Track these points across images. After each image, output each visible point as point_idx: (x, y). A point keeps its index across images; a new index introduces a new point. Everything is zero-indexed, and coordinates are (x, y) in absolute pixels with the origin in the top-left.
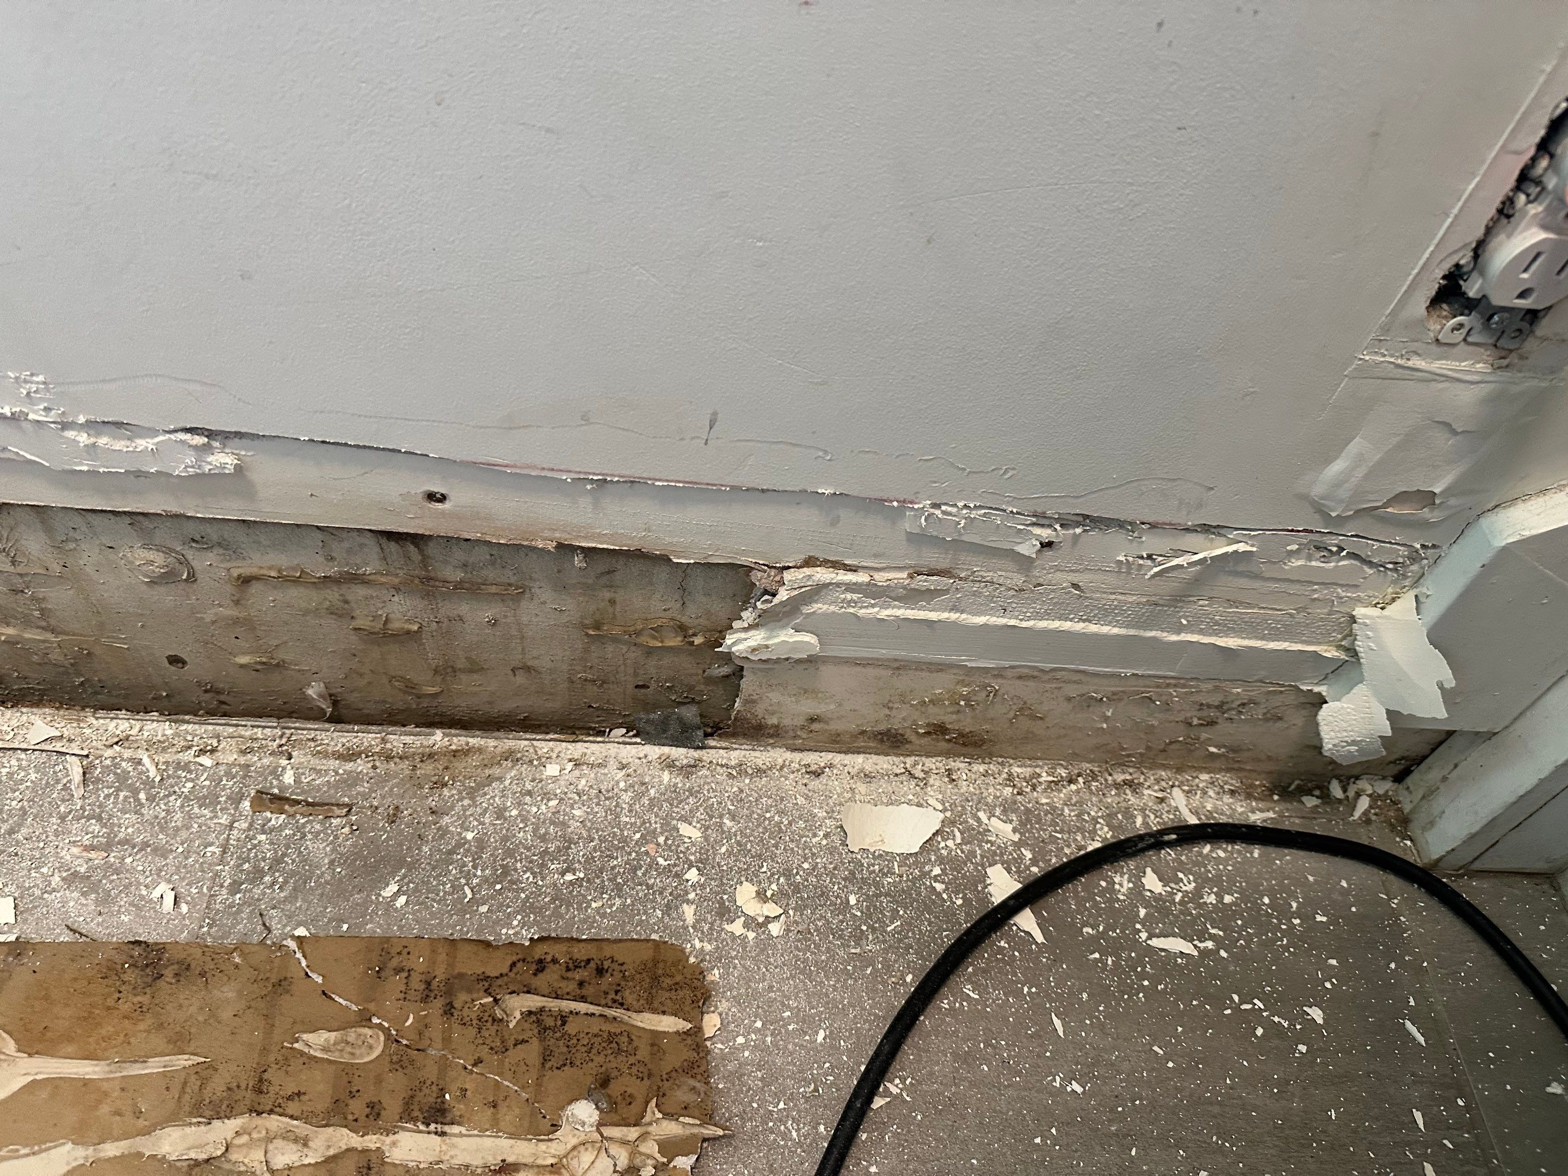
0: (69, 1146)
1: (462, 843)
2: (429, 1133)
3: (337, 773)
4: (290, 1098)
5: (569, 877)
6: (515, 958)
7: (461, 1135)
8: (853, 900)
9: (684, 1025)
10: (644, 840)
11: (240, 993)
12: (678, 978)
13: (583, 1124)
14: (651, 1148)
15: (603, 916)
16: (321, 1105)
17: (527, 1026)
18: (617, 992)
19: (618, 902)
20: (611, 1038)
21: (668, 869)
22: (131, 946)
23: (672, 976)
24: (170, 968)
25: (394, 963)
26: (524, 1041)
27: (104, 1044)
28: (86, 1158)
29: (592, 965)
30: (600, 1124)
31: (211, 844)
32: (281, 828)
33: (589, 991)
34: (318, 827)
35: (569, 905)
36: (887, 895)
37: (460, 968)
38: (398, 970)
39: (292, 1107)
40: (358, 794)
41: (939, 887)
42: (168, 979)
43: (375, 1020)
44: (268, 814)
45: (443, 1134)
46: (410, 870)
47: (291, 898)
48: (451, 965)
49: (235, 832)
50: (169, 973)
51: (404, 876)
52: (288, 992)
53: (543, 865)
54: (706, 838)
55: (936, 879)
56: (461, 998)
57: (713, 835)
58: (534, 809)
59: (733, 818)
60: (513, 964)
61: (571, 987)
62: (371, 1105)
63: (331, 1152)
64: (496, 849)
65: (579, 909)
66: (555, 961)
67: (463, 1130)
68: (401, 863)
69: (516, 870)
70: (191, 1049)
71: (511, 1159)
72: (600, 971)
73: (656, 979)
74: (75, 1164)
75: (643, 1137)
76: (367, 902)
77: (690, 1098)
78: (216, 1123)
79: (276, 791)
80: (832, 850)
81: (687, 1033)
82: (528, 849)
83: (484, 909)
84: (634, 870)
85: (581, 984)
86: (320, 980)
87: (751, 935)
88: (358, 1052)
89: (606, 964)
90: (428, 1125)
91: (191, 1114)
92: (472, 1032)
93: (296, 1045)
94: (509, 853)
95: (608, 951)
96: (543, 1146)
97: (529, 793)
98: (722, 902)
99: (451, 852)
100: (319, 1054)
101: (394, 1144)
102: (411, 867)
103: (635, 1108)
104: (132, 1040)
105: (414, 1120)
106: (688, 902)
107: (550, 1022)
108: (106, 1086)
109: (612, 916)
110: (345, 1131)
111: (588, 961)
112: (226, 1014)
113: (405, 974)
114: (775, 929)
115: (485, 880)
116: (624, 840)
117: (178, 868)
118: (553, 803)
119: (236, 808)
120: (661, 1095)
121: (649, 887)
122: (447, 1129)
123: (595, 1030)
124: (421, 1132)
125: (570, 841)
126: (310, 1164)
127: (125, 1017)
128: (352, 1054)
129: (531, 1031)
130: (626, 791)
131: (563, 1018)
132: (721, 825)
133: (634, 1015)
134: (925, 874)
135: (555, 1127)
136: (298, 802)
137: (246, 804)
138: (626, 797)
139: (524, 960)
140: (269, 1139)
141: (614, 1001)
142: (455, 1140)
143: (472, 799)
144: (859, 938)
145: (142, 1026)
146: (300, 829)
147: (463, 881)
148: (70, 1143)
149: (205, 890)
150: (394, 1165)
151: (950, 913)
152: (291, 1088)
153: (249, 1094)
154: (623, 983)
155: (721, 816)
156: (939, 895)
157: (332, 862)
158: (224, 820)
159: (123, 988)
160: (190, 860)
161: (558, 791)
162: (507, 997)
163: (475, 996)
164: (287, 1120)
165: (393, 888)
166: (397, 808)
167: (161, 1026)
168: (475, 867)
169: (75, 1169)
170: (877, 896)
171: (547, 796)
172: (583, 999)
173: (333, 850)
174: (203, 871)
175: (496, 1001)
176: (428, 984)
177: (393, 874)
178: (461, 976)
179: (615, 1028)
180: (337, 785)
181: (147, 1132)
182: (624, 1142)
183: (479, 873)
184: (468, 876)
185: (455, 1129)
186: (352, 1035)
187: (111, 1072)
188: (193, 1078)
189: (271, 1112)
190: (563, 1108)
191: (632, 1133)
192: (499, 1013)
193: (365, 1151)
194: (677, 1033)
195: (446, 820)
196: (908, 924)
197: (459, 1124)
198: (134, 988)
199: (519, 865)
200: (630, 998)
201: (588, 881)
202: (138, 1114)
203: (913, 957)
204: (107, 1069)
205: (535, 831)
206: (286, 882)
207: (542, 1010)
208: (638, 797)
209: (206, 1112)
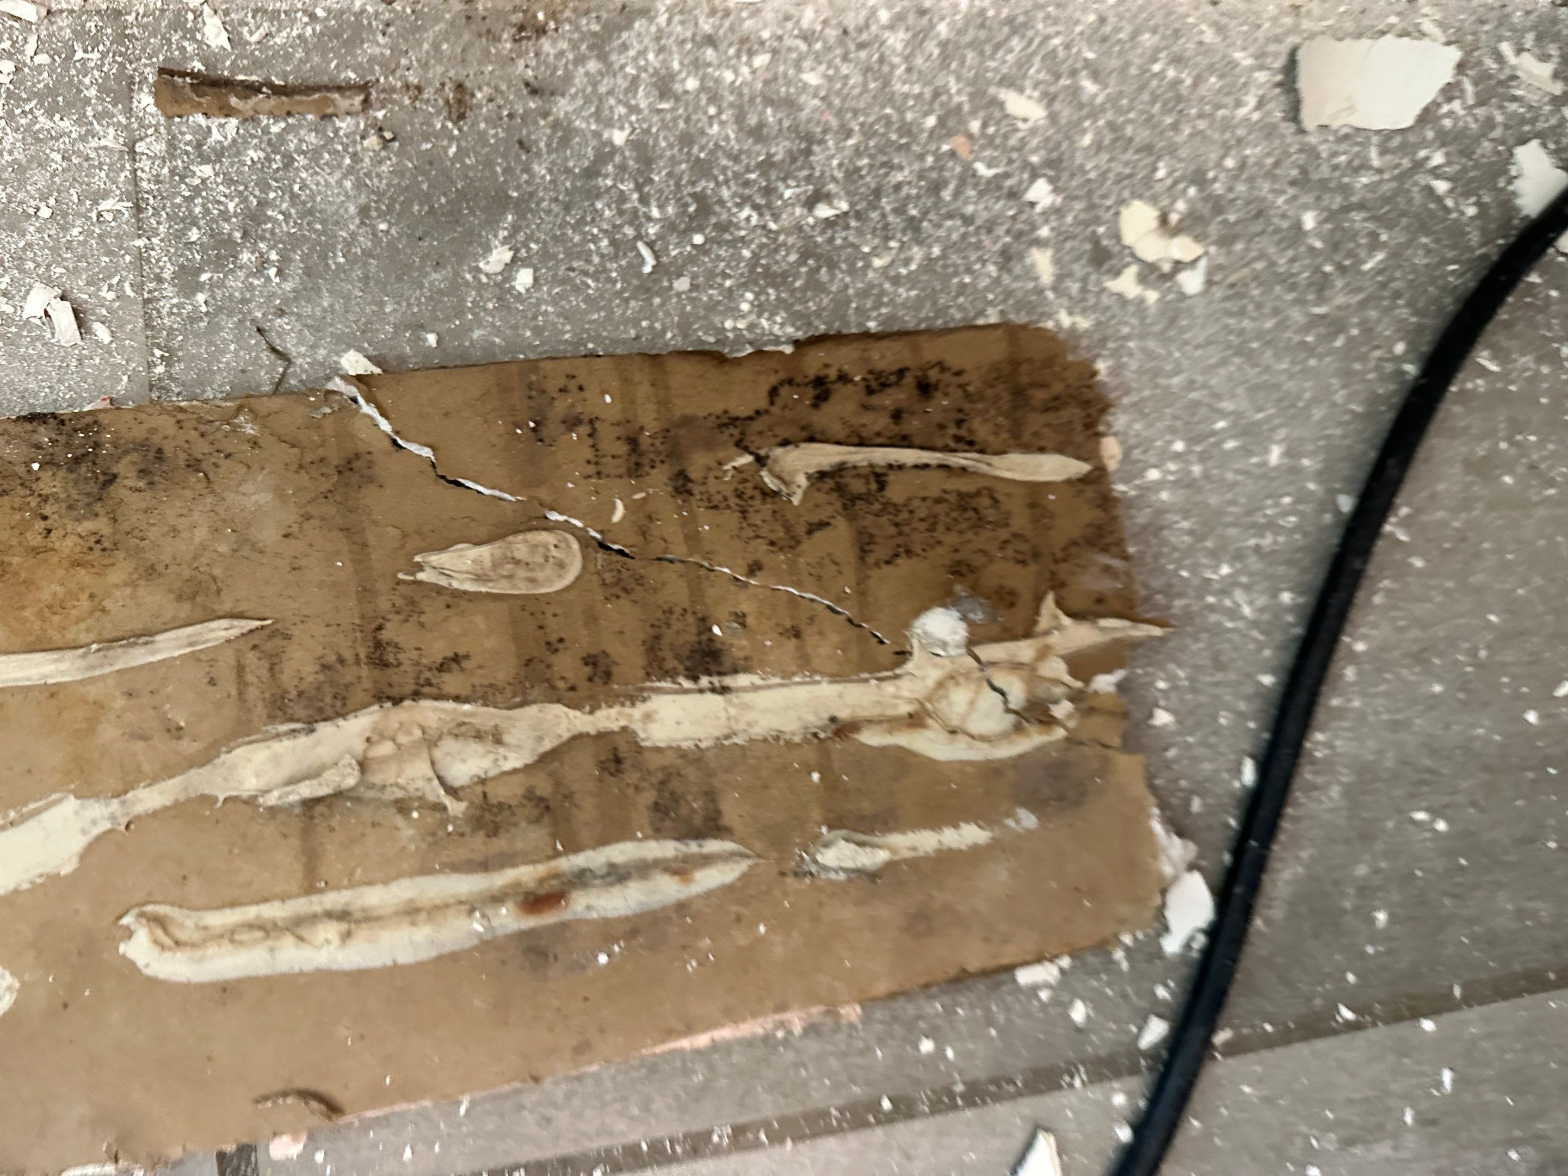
0: (71, 803)
1: (606, 153)
2: (701, 691)
3: (313, 17)
4: (442, 667)
5: (823, 211)
6: (773, 380)
7: (755, 688)
8: (1309, 221)
9: (1079, 468)
10: (944, 129)
11: (279, 492)
12: (1058, 388)
13: (944, 645)
14: (1056, 668)
15: (896, 281)
16: (504, 672)
17: (820, 497)
18: (959, 423)
19: (917, 253)
20: (965, 502)
21: (995, 184)
22: (29, 427)
23: (1044, 386)
24: (126, 460)
25: (561, 406)
26: (823, 525)
27: (56, 619)
28: (113, 818)
29: (909, 379)
30: (971, 643)
31: (106, 195)
32: (236, 148)
33: (913, 425)
34: (312, 138)
35: (833, 266)
37: (682, 407)
38: (572, 423)
39: (452, 682)
40: (372, 59)
41: (1441, 186)
42: (130, 483)
43: (554, 516)
44: (200, 119)
45: (724, 690)
46: (521, 215)
47: (307, 292)
48: (663, 404)
49: (145, 163)
50: (125, 469)
51: (515, 229)
52: (371, 480)
53: (769, 191)
54: (1053, 118)
55: (1436, 173)
56: (698, 462)
57: (1066, 113)
58: (729, 76)
59: (1096, 76)
60: (774, 392)
61: (881, 422)
62: (590, 661)
63: (547, 745)
64: (673, 161)
65: (852, 271)
66: (844, 378)
67: (755, 679)
68: (501, 202)
69: (721, 202)
70: (227, 607)
71: (844, 714)
72: (925, 389)
73: (1019, 394)
74: (96, 831)
75: (1044, 653)
76: (456, 287)
77: (1106, 585)
78: (325, 729)
79: (198, 66)
80: (1269, 131)
81: (1084, 480)
82: (736, 159)
83: (682, 284)
84: (936, 188)
85: (897, 415)
86: (426, 452)
87: (1152, 296)
88: (540, 575)
89: (933, 375)
90: (695, 679)
91: (272, 718)
92: (731, 519)
93: (421, 576)
94: (702, 169)
95: (932, 351)
96: (889, 688)
97: (710, 41)
98: (1095, 240)
99: (592, 172)
100: (470, 587)
101: (648, 717)
102: (523, 207)
103: (1021, 612)
104: (107, 603)
105: (670, 674)
106: (1040, 243)
107: (857, 486)
108: (94, 692)
109: (912, 281)
110: (559, 709)
111: (901, 373)
112: (268, 535)
113: (584, 429)
114: (1192, 282)
115: (669, 226)
116: (907, 130)
117: (55, 250)
118: (761, 60)
119: (129, 112)
120: (1057, 585)
121: (968, 220)
122: (728, 681)
123: (935, 492)
124: (686, 692)
125: (810, 139)
126: (515, 771)
127: (77, 564)
128: (532, 581)
129: (829, 506)
130: (891, 27)
131: (879, 476)
132: (1075, 90)
133: (995, 460)
134: (1418, 165)
135: (903, 655)
136: (251, 89)
137: (145, 101)
138: (896, 40)
139: (790, 382)
140: (431, 741)
141: (958, 439)
142: (748, 697)
143: (603, 57)
144: (1321, 285)
145: (116, 576)
146: (275, 145)
147: (629, 231)
148: (72, 797)
149: (129, 292)
150: (658, 750)
151: (1457, 231)
152: (439, 650)
153: (365, 671)
154: (967, 406)
155: (1074, 73)
156: (1439, 199)
157: (364, 211)
158: (111, 139)
159: (48, 510)
160: (75, 231)
161: (766, 34)
162: (779, 451)
163: (721, 455)
164: (450, 705)
165: (500, 256)
166: (460, 87)
167: (151, 572)
168: (644, 200)
169: (99, 839)
170: (1346, 209)
171: (748, 45)
172: (905, 441)
173: (359, 185)
174: (109, 253)
175: (761, 461)
176: (633, 442)
177: (493, 223)
178: (687, 421)
179: (964, 485)
180: (321, 43)
181: (206, 758)
182: (1016, 666)
183: (655, 213)
184: (635, 218)
185: (743, 680)
186: (520, 545)
187: (92, 667)
188: (251, 658)
189: (416, 695)
190: (907, 625)
191: (1024, 650)
192: (771, 482)
193: (602, 736)
194: (1069, 482)
195: (562, 106)
196: (1396, 254)
197: (747, 670)
198: (70, 507)
199: (725, 193)
200: (982, 431)
201: (858, 216)
202: (175, 732)
203: (1403, 312)
204: (82, 663)
205: (740, 119)
206: (285, 260)
207: (841, 469)
208: (919, 38)
209: (300, 712)
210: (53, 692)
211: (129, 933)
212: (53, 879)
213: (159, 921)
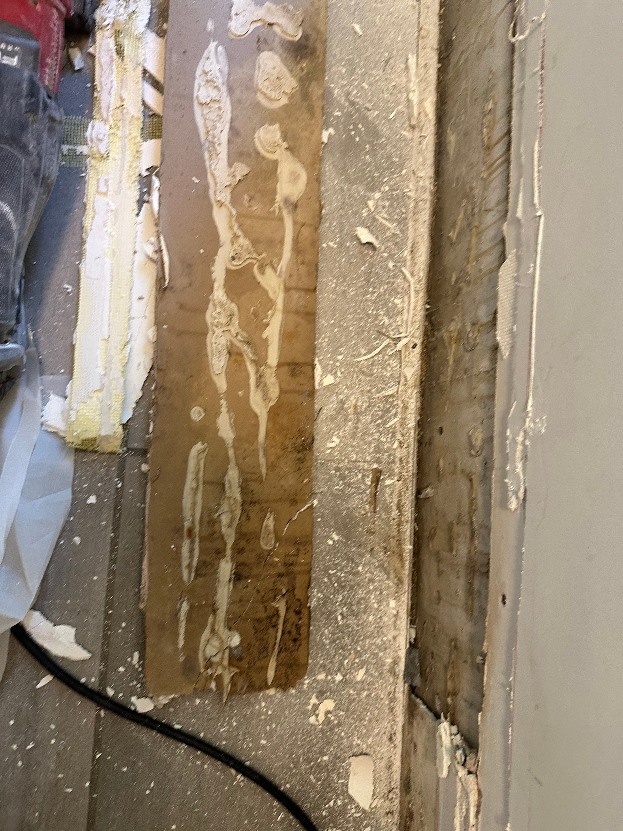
0: (233, 436)
1: (357, 565)
2: (231, 575)
3: (391, 503)
4: (247, 516)
5: (339, 618)
6: (302, 600)
7: (229, 589)
8: (326, 758)
9: (270, 681)
10: (356, 652)
11: (291, 486)
12: (291, 677)
13: (231, 640)
14: (219, 671)
15: (321, 635)
16: (244, 529)
17: (273, 610)
18: (285, 649)
19: (327, 642)
20: (266, 649)
21: (342, 665)
22: (311, 437)
23: (292, 673)
24: (302, 455)
25: (302, 548)
26: (266, 610)
27: (272, 438)
28: (228, 444)
29: (298, 636)
30: (230, 648)
31: (357, 455)
32: (365, 484)
33: (286, 636)
34: (365, 499)
35: (327, 618)
36: (328, 776)
37: (298, 577)
38: (298, 551)
39: (244, 517)
40: (381, 514)
41: (332, 803)
42: (297, 456)
43: (277, 545)
44: (371, 477)
45: (230, 581)
46: (344, 543)
47: (332, 494)
48: (299, 573)
49: (362, 464)
50: (300, 455)
51: (342, 542)
52: (291, 504)
53: (345, 604)
54: (357, 683)
55: (335, 802)
56: (285, 580)
57: (359, 686)
58: (373, 597)
59: (368, 696)
60: (299, 600)
61: (288, 628)
62: (243, 549)
63: (226, 538)
64: (354, 581)
65: (325, 624)
66: (300, 619)
67: (231, 589)
68: (348, 539)
69: (344, 592)
70: (268, 472)
71: (218, 612)
72: (295, 640)
73: (290, 666)
74: (226, 441)
75: (224, 668)
76: (330, 527)
77: (239, 687)
78: (239, 490)
79: (382, 478)
80: (351, 747)
81: (266, 683)
82: (354, 596)
83: (326, 580)
84: (342, 648)
85: (289, 632)
86: (295, 518)
87: (310, 707)
88: (265, 539)
89: (298, 643)
90: (234, 574)
91: (243, 479)
92: (271, 587)
93: (268, 514)
94: (352, 587)
95: (304, 642)
96: (222, 624)
97: (381, 593)
98: (326, 692)
99: (353, 561)
100: (264, 524)
101: (227, 562)
102: (346, 544)
103: (235, 662)
104: (273, 449)
105: (236, 568)
106: (326, 676)
107: (274, 620)
108: (255, 443)
109: (321, 639)
110: (233, 541)
111: (299, 634)
112: (282, 482)
113: (296, 554)
114: (312, 719)
115: (339, 578)
116: (357, 642)
117: (346, 444)
118: (376, 606)
119: (374, 462)
120: (241, 673)
121: (334, 656)
122: (232, 583)
123: (270, 641)
124: (232, 571)
125: (357, 616)
126: (221, 530)
127: (282, 443)
128: (264, 538)
129: (270, 612)
130: (382, 640)
131: (275, 626)
132: (364, 690)
133: (275, 657)
134: (338, 796)
135: (230, 629)
136: (376, 488)
137: (375, 466)
138: (379, 641)
139: (301, 605)
140: (232, 512)
141: (282, 648)
142: (227, 588)
143: (378, 567)
144: (308, 761)
145: (279, 451)
146: (364, 491)
147: (339, 568)
149: (337, 458)
150: (219, 563)
151: (318, 808)
152: (252, 515)
153: (249, 499)
154: (290, 651)
155: (368, 690)
157: (348, 508)
158: (368, 458)
159: (294, 439)
160: (350, 449)
161: (382, 607)
162: (285, 600)
163: (286, 585)
164: (239, 516)
165: (336, 538)
166: (374, 533)
167: (278, 458)
168: (345, 573)
169: (224, 441)
170: (328, 770)
171: (379, 602)
172: (283, 634)
173: (354, 508)
174: (345, 455)
175: (283, 595)
176: (292, 564)
177: (343, 536)
178: (295, 578)
179: (270, 649)
180: (385, 503)
181: (237, 464)
182: (222, 659)
183: (343, 575)
184: (341, 570)
185: (231, 586)
186: (272, 536)
187: (261, 444)
188: (257, 476)
189: (242, 510)
190: (238, 631)
191: (226, 662)
192: (278, 597)
193: (225, 550)
194: (266, 679)
195: (368, 556)
196: (314, 786)
197: (234, 587)
198: (294, 443)
199: (346, 593)
200: (283, 655)
201: (338, 627)
202: (244, 458)
203: (298, 788)
204: (262, 442)
205: (362, 598)
206: (340, 490)
207: (279, 616)
208: (379, 647)
209: (243, 485)
210: (257, 436)
211: (203, 444)
212: (218, 431)
213: (204, 451)
